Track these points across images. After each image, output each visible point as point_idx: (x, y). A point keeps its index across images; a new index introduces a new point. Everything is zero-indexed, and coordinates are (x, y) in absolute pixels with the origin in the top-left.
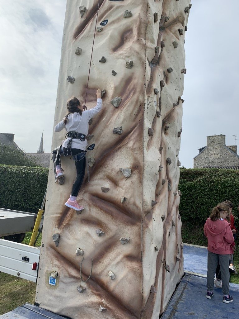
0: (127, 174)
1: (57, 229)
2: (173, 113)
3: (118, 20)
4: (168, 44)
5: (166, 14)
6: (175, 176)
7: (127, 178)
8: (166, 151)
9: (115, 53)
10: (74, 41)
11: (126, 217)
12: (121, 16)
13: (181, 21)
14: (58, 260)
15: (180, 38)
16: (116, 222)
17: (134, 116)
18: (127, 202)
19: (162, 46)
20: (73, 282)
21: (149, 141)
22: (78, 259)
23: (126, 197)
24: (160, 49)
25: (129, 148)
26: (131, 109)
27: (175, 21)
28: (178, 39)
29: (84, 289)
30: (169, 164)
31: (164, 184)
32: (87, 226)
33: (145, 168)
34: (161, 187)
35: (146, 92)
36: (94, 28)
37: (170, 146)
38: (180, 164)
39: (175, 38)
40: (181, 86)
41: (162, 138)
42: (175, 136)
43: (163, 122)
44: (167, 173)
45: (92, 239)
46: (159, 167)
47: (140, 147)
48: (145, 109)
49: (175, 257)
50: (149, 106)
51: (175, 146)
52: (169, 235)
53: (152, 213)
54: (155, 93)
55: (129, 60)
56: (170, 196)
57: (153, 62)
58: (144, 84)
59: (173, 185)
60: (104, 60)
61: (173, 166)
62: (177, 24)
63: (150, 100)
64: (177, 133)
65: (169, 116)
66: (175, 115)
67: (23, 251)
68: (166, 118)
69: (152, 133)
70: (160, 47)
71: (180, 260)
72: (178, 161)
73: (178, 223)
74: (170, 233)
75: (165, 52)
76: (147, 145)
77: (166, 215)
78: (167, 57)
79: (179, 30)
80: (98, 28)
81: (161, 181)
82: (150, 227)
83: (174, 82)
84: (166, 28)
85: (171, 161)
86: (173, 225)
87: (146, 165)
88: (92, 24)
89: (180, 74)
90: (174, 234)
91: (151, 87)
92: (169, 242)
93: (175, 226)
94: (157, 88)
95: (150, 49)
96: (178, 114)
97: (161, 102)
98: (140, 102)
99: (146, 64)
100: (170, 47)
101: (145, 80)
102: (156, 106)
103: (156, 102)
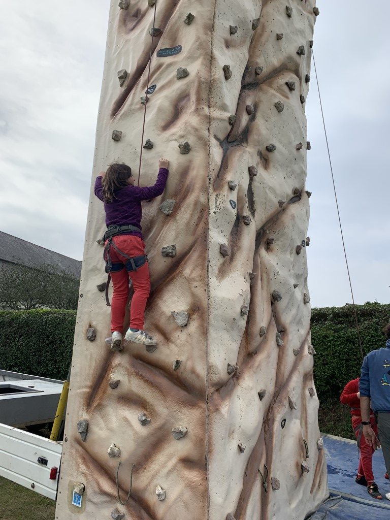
1: (85, 412)
2: (283, 216)
3: (170, 83)
4: (265, 108)
5: (257, 63)
6: (297, 319)
7: (181, 327)
8: (269, 278)
9: (166, 132)
10: (111, 122)
11: (183, 393)
12: (174, 77)
13: (293, 69)
14: (86, 465)
15: (289, 95)
16: (165, 401)
18: (182, 368)
20: (106, 502)
22: (112, 463)
23: (180, 359)
25: (185, 278)
26: (188, 215)
27: (277, 72)
28: (287, 97)
29: (122, 514)
30: (278, 301)
31: (264, 335)
32: (126, 409)
33: (212, 310)
34: (257, 340)
35: (211, 188)
36: (138, 99)
37: (278, 270)
38: (308, 300)
39: (278, 98)
40: (298, 171)
41: (259, 257)
42: (288, 253)
43: (262, 231)
44: (275, 315)
45: (133, 429)
46: (241, 306)
47: (201, 276)
48: (210, 215)
49: (297, 464)
50: (218, 210)
51: (289, 270)
52: (283, 424)
53: (234, 386)
54: (231, 189)
55: (183, 141)
56: (284, 355)
57: (229, 140)
58: (208, 176)
59: (290, 337)
60: (150, 144)
61: (288, 303)
62: (283, 74)
63: (221, 200)
64: (293, 248)
65: (274, 221)
66: (286, 218)
67: (40, 448)
68: (268, 226)
69: (226, 251)
70: (244, 115)
71: (308, 471)
72: (305, 294)
73: (309, 403)
74: (285, 420)
75: (259, 121)
76: (217, 272)
77: (271, 389)
78: (263, 128)
79: (287, 83)
80: (141, 98)
81: (256, 330)
82: (224, 409)
83: (281, 166)
84: (262, 83)
85: (281, 296)
86: (291, 406)
87: (214, 304)
88: (134, 93)
89: (294, 151)
90: (295, 423)
91: (222, 180)
92: (283, 437)
93: (295, 408)
94: (233, 180)
95: (218, 121)
96: (293, 217)
97: (254, 199)
98: (202, 204)
99: (210, 145)
100: (270, 111)
101: (209, 170)
102: (234, 209)
103: (234, 202)
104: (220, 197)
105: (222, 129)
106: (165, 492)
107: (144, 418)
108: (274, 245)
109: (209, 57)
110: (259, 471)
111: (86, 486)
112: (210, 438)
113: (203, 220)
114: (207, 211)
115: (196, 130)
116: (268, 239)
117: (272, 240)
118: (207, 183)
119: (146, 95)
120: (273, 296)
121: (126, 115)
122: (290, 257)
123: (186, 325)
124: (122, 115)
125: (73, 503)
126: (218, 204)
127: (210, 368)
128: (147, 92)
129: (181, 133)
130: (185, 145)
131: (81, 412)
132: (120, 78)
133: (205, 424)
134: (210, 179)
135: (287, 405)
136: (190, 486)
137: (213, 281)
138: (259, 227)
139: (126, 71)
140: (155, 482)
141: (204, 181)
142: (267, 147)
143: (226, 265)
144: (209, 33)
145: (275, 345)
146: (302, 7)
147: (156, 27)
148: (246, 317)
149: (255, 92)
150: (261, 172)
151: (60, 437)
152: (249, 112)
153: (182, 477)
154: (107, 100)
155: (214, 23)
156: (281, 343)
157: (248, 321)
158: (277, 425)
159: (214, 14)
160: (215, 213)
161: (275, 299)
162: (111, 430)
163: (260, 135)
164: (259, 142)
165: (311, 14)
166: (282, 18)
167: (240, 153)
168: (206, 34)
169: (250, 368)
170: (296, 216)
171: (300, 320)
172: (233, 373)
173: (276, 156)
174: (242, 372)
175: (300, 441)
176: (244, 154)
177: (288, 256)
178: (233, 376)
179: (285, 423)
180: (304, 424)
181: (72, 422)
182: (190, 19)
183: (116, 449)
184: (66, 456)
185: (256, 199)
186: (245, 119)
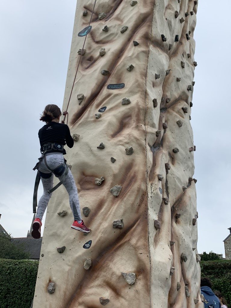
0: (130, 281)
2: (184, 197)
3: (116, 107)
4: (172, 124)
5: (167, 96)
6: (195, 275)
7: (130, 285)
8: (179, 244)
9: (114, 139)
12: (119, 103)
13: (185, 99)
15: (184, 116)
17: (136, 206)
19: (165, 128)
21: (156, 236)
24: (162, 131)
25: (132, 246)
26: (132, 198)
27: (177, 101)
28: (183, 117)
30: (185, 262)
31: (179, 289)
33: (153, 272)
34: (175, 293)
35: (148, 179)
36: (93, 115)
37: (184, 238)
40: (191, 166)
41: (172, 228)
42: (188, 224)
43: (173, 208)
44: (183, 273)
46: (170, 268)
47: (144, 245)
48: (148, 199)
51: (190, 238)
54: (160, 179)
55: (129, 147)
56: (190, 304)
57: (155, 146)
58: (146, 171)
59: (192, 289)
60: (103, 146)
61: (190, 263)
62: (180, 102)
63: (154, 188)
64: (191, 221)
65: (179, 201)
66: (186, 199)
69: (158, 225)
72: (197, 255)
75: (168, 132)
76: (153, 241)
78: (171, 137)
79: (183, 109)
80: (96, 115)
81: (175, 285)
83: (181, 163)
84: (168, 108)
85: (187, 257)
87: (154, 267)
88: (89, 110)
89: (189, 152)
91: (154, 174)
94: (161, 174)
95: (150, 134)
96: (190, 198)
97: (168, 186)
98: (143, 191)
99: (147, 150)
100: (174, 126)
101: (147, 167)
102: (161, 194)
103: (161, 189)
104: (153, 185)
105: (151, 139)
108: (180, 219)
109: (145, 93)
113: (144, 202)
114: (146, 196)
115: (137, 139)
116: (177, 214)
117: (180, 215)
118: (146, 176)
119: (99, 113)
120: (181, 258)
121: (83, 124)
122: (189, 227)
123: (134, 284)
124: (80, 124)
126: (152, 191)
128: (100, 111)
129: (126, 141)
130: (130, 149)
132: (79, 99)
134: (147, 173)
137: (152, 248)
138: (172, 205)
139: (83, 95)
141: (144, 175)
142: (173, 150)
143: (157, 236)
144: (144, 78)
145: (185, 297)
146: (189, 61)
147: (106, 70)
149: (166, 114)
150: (171, 166)
155: (147, 72)
156: (189, 294)
159: (147, 66)
161: (183, 259)
163: (169, 142)
164: (169, 146)
165: (193, 65)
166: (179, 68)
167: (161, 154)
168: (143, 79)
171: (196, 275)
173: (179, 155)
176: (163, 155)
177: (188, 226)
182: (131, 68)
185: (169, 185)
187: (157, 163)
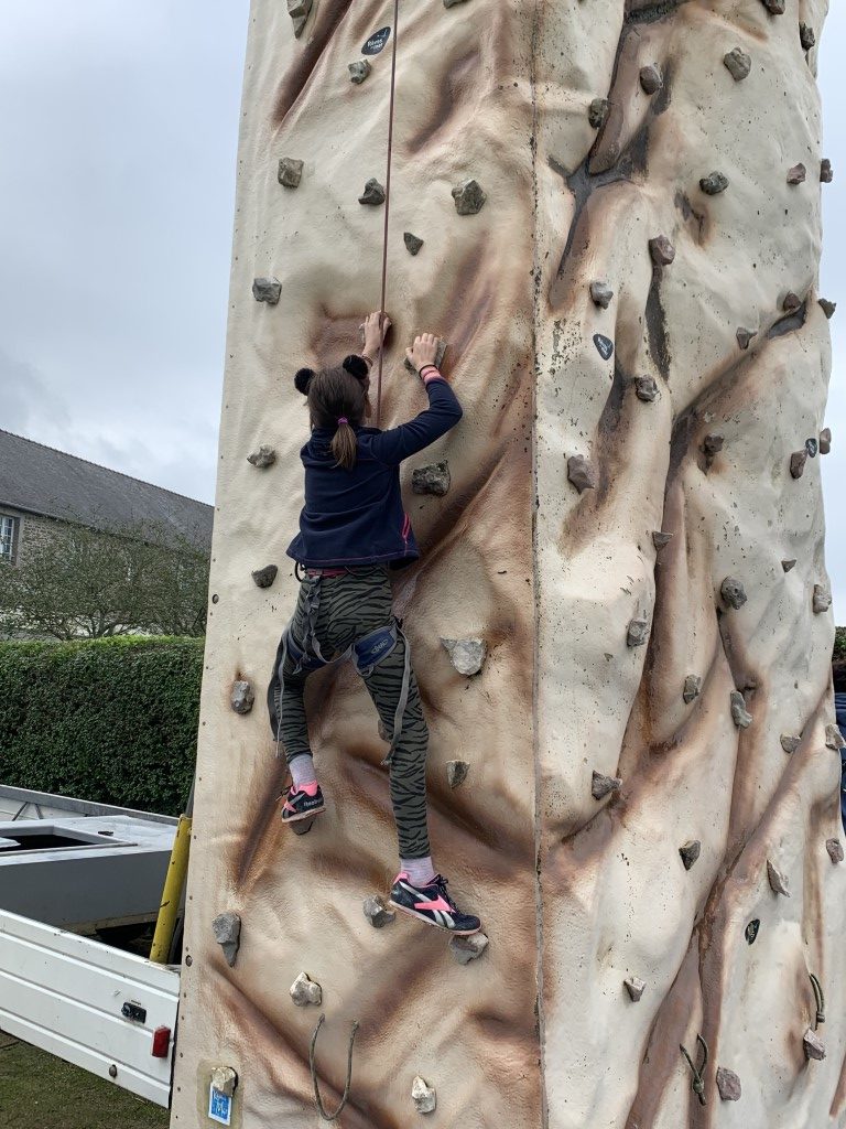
1: (231, 893)
4: (697, 71)
6: (792, 658)
7: (467, 678)
8: (711, 545)
9: (417, 157)
10: (274, 135)
11: (475, 847)
12: (436, 3)
14: (240, 1023)
15: (768, 30)
18: (470, 781)
19: (650, 86)
20: (290, 1115)
22: (303, 1020)
23: (466, 759)
24: (638, 104)
25: (475, 549)
30: (737, 608)
31: (696, 697)
32: (334, 885)
33: (548, 633)
34: (676, 712)
35: (542, 303)
36: (341, 70)
37: (736, 523)
38: (825, 604)
39: (735, 38)
40: (795, 245)
41: (680, 489)
42: (766, 474)
43: (690, 418)
44: (728, 644)
45: (353, 939)
46: (626, 622)
47: (516, 544)
48: (539, 379)
49: (791, 1038)
50: (560, 363)
51: (770, 523)
52: (752, 931)
53: (612, 831)
54: (599, 303)
55: (464, 180)
56: (754, 752)
57: (592, 169)
58: (532, 273)
59: (772, 703)
60: (376, 192)
61: (766, 613)
63: (569, 336)
64: (780, 460)
65: (723, 386)
66: (760, 379)
67: (127, 981)
68: (709, 400)
69: (583, 475)
70: (633, 96)
71: (820, 1055)
72: (816, 587)
73: (826, 879)
74: (756, 923)
75: (680, 111)
76: (558, 529)
77: (714, 839)
78: (692, 128)
80: (351, 68)
81: (672, 684)
82: (585, 888)
83: (743, 233)
85: (745, 592)
86: (774, 886)
87: (552, 617)
88: (332, 55)
89: (783, 188)
90: (786, 931)
91: (574, 280)
92: (750, 967)
93: (783, 892)
94: (602, 281)
95: (558, 119)
96: (780, 374)
97: (666, 330)
98: (516, 351)
99: (538, 186)
100: (710, 81)
101: (536, 255)
102: (606, 358)
103: (607, 341)
104: (567, 328)
105: (569, 141)
106: (435, 1094)
107: (378, 909)
108: (724, 455)
110: (682, 1049)
111: (240, 1075)
112: (547, 960)
113: (521, 392)
114: (530, 368)
115: (498, 146)
116: (708, 438)
117: (720, 440)
118: (531, 290)
119: (363, 58)
120: (722, 594)
121: (312, 115)
122: (771, 485)
123: (479, 673)
124: (303, 115)
125: (211, 1115)
126: (560, 349)
127: (543, 782)
128: (366, 50)
129: (456, 158)
130: (467, 191)
131: (222, 893)
132: (294, 14)
133: (534, 926)
134: (537, 279)
135: (763, 883)
136: (497, 1079)
137: (550, 556)
138: (683, 404)
140: (408, 1069)
141: (522, 287)
142: (702, 182)
143: (587, 513)
145: (729, 724)
148: (642, 650)
149: (667, 28)
150: (685, 252)
151: (173, 956)
152: (647, 87)
153: (477, 1058)
154: (262, 78)
156: (745, 718)
157: (650, 663)
158: (733, 935)
160: (553, 371)
161: (727, 601)
162: (297, 939)
163: (681, 149)
164: (678, 168)
167: (624, 202)
169: (657, 783)
170: (787, 369)
171: (801, 657)
172: (609, 797)
173: (728, 204)
174: (632, 794)
175: (798, 977)
176: (635, 206)
177: (767, 483)
178: (610, 805)
179: (756, 931)
180: (811, 935)
181: (202, 916)
183: (312, 985)
184: (191, 1001)
185: (671, 327)
186: (636, 107)
187: (593, 238)
